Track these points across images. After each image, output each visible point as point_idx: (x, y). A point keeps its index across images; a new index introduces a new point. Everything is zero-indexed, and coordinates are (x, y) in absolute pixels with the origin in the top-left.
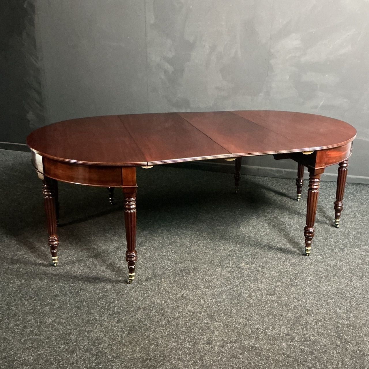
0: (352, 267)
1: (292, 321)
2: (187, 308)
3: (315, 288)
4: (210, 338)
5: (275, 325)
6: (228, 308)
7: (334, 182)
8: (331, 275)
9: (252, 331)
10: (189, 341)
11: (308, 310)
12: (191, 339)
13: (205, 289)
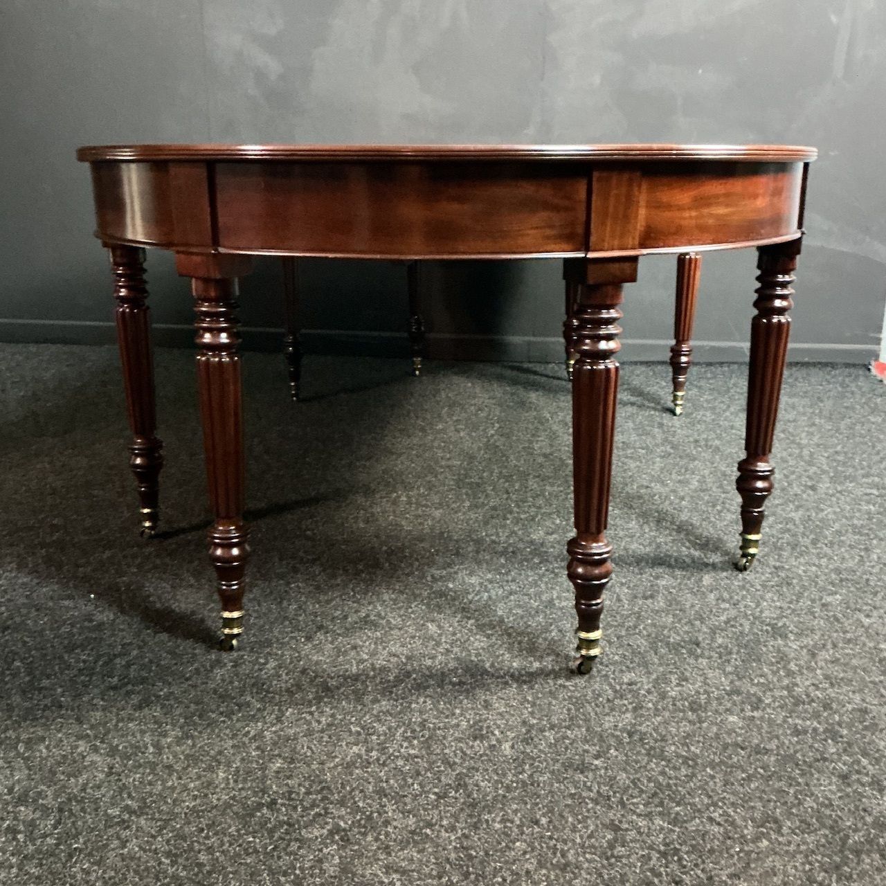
4: (480, 721)
10: (407, 738)
12: (413, 731)
13: (436, 598)
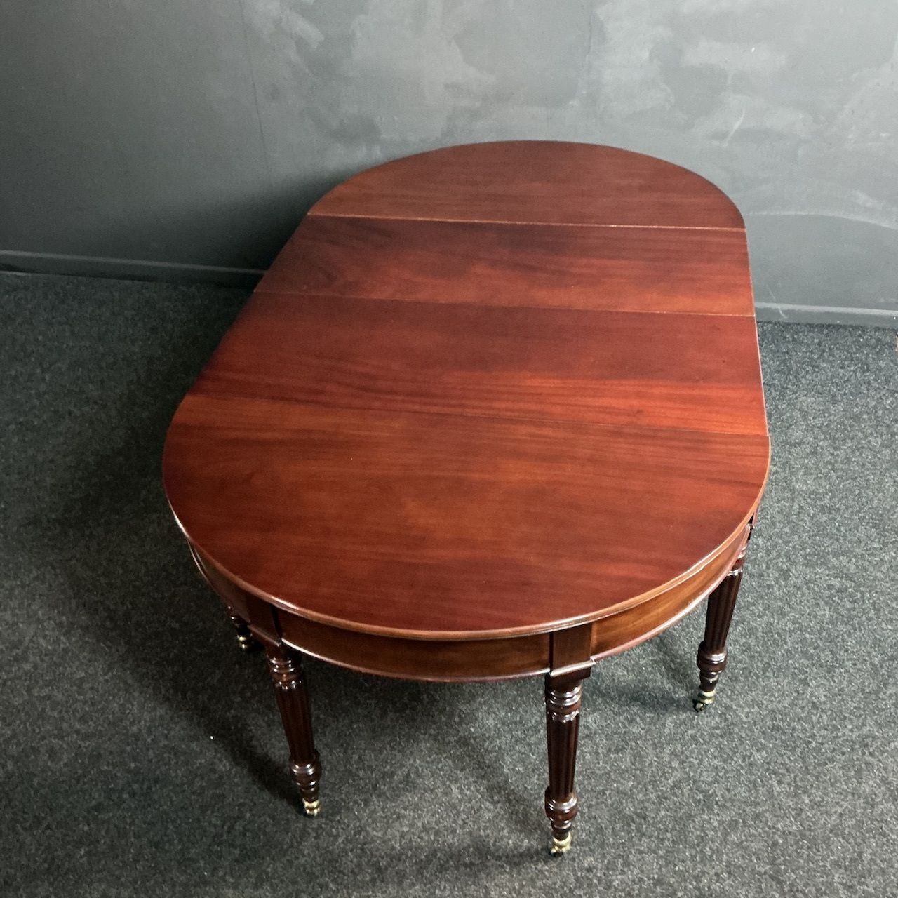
0: (807, 635)
1: (669, 835)
2: (420, 816)
3: (720, 716)
5: (631, 852)
6: (516, 808)
7: (765, 322)
8: (758, 667)
9: (577, 879)
11: (705, 792)
13: (460, 748)
